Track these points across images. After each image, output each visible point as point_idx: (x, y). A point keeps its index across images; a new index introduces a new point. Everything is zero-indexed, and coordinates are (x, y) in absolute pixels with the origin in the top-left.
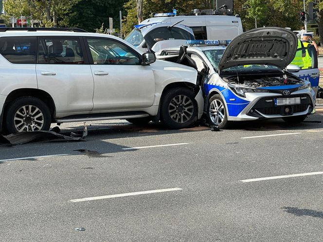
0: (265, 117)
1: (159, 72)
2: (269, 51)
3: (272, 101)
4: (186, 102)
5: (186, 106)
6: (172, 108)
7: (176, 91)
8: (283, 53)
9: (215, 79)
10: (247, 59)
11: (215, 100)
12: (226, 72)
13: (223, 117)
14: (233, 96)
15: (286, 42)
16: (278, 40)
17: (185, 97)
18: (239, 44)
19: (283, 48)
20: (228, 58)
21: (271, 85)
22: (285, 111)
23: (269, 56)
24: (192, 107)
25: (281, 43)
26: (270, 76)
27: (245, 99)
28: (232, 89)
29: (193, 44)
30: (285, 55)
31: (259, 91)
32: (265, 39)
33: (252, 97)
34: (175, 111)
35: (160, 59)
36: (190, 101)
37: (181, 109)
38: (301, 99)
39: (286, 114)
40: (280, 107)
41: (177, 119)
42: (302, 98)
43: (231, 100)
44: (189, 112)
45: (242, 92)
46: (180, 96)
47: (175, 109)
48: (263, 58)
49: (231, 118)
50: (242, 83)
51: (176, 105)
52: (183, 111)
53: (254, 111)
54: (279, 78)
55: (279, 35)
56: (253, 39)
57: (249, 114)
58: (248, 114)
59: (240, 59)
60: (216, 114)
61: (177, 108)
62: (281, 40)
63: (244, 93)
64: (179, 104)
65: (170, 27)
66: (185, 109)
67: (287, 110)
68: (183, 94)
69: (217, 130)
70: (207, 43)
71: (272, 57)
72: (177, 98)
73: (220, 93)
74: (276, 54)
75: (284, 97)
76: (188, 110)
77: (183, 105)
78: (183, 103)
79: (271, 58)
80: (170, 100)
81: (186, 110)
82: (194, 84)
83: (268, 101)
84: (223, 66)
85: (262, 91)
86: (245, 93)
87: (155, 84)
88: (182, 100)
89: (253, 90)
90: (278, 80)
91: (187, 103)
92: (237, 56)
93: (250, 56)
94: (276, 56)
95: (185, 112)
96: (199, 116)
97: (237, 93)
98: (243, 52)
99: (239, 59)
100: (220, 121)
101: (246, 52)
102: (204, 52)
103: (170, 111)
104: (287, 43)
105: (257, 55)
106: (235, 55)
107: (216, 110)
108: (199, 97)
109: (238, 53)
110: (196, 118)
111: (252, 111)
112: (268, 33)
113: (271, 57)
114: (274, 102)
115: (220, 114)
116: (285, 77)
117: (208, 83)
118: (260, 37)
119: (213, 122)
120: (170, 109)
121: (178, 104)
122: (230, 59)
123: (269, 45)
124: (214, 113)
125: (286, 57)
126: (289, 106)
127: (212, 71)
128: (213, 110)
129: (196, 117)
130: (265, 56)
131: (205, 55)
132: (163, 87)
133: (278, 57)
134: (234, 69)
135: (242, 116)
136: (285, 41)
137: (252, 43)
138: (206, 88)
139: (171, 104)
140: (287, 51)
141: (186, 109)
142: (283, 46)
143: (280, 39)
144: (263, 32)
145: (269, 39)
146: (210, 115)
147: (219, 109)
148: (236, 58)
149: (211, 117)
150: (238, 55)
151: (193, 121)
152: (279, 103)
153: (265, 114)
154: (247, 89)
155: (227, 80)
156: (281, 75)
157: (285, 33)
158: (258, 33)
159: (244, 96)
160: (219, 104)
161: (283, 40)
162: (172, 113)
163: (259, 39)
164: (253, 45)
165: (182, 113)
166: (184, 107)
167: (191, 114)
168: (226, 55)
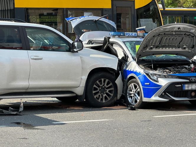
0: (174, 100)
1: (85, 58)
2: (180, 44)
3: (180, 86)
4: (107, 84)
5: (107, 88)
6: (95, 89)
7: (100, 75)
8: (191, 46)
9: (133, 66)
10: (161, 50)
11: (133, 84)
12: (143, 60)
13: (139, 98)
14: (148, 81)
15: (193, 36)
16: (187, 35)
17: (107, 80)
18: (154, 36)
19: (191, 41)
20: (144, 48)
21: (180, 72)
22: (191, 95)
23: (179, 48)
24: (112, 89)
25: (189, 37)
27: (158, 83)
28: (147, 74)
29: (115, 36)
30: (193, 47)
31: (170, 77)
32: (176, 33)
33: (163, 82)
34: (98, 92)
35: (87, 47)
36: (111, 84)
37: (103, 90)
39: (192, 97)
40: (188, 91)
41: (100, 99)
43: (146, 84)
44: (110, 93)
45: (155, 78)
46: (103, 80)
47: (98, 91)
48: (174, 50)
49: (145, 100)
50: (156, 70)
51: (99, 87)
52: (105, 92)
53: (165, 94)
54: (187, 66)
55: (188, 31)
56: (166, 33)
57: (161, 96)
59: (154, 50)
60: (133, 95)
61: (100, 90)
62: (190, 34)
63: (157, 78)
64: (102, 87)
67: (193, 94)
68: (105, 77)
69: (133, 109)
70: (127, 35)
71: (182, 48)
72: (100, 81)
73: (137, 77)
74: (185, 46)
75: (191, 82)
76: (109, 91)
77: (105, 87)
78: (105, 85)
79: (180, 50)
80: (94, 82)
81: (107, 92)
82: (114, 70)
83: (177, 86)
84: (140, 55)
85: (172, 77)
86: (159, 79)
87: (82, 68)
88: (105, 83)
89: (165, 76)
90: (186, 68)
91: (109, 85)
92: (152, 47)
93: (163, 47)
94: (185, 48)
95: (107, 94)
96: (119, 96)
97: (151, 79)
98: (157, 44)
99: (154, 49)
100: (136, 101)
101: (160, 44)
102: (124, 42)
103: (94, 92)
105: (169, 46)
106: (150, 46)
107: (132, 92)
108: (119, 81)
109: (153, 45)
110: (115, 99)
111: (163, 94)
112: (179, 28)
114: (182, 87)
115: (136, 96)
116: (192, 66)
117: (127, 69)
118: (172, 31)
119: (130, 102)
120: (94, 90)
121: (101, 86)
122: (146, 49)
123: (179, 39)
124: (131, 94)
125: (193, 49)
126: (195, 91)
127: (130, 59)
128: (131, 92)
129: (116, 97)
130: (175, 47)
131: (125, 45)
132: (89, 71)
133: (187, 49)
134: (149, 58)
135: (155, 98)
136: (193, 35)
137: (166, 36)
138: (125, 73)
139: (95, 86)
140: (194, 44)
141: (108, 90)
142: (191, 40)
143: (189, 34)
144: (174, 27)
145: (179, 33)
146: (128, 97)
147: (135, 92)
148: (151, 48)
149: (128, 98)
150: (153, 46)
151: (113, 101)
152: (187, 87)
153: (174, 96)
154: (159, 75)
155: (143, 67)
156: (189, 64)
157: (193, 29)
158: (171, 28)
159: (157, 81)
160: (135, 87)
161: (191, 34)
162: (95, 94)
163: (171, 33)
164: (166, 38)
165: (104, 94)
166: (105, 89)
167: (112, 95)
168: (143, 46)
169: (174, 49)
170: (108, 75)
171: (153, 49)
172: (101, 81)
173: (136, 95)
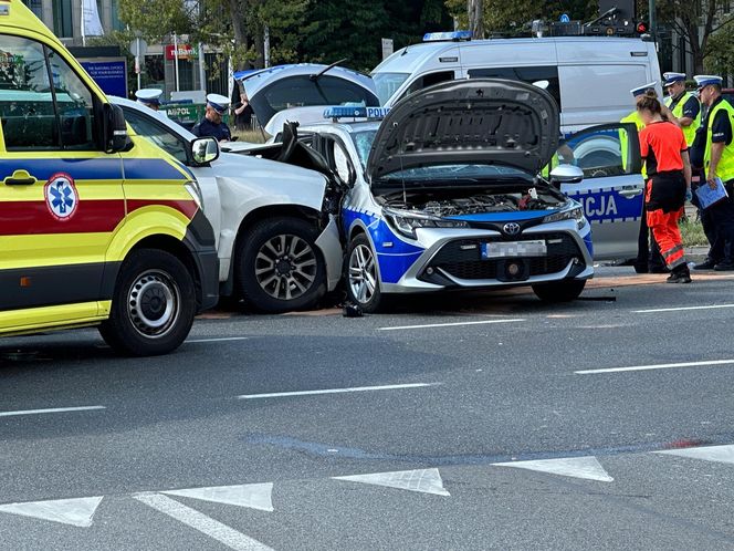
0: (458, 286)
1: (231, 182)
2: (494, 133)
3: (474, 247)
4: (296, 252)
5: (297, 261)
6: (263, 264)
7: (273, 225)
8: (532, 139)
9: (366, 202)
10: (440, 152)
11: (360, 247)
12: (391, 181)
13: (374, 283)
14: (391, 237)
15: (530, 113)
16: (509, 108)
17: (296, 239)
18: (412, 116)
19: (527, 125)
20: (389, 149)
21: (487, 212)
22: (507, 271)
23: (494, 144)
24: (312, 262)
25: (519, 115)
26: (494, 191)
27: (416, 244)
28: (390, 219)
29: (340, 117)
30: (535, 143)
31: (449, 225)
32: (476, 105)
33: (428, 239)
34: (272, 272)
36: (307, 249)
37: (285, 267)
38: (547, 244)
39: (509, 277)
40: (496, 261)
41: (277, 291)
42: (551, 242)
43: (385, 244)
44: (304, 275)
45: (409, 228)
46: (283, 237)
47: (271, 268)
48: (480, 150)
49: (386, 288)
50: (421, 208)
51: (273, 257)
52: (291, 272)
53: (436, 271)
54: (518, 195)
55: (509, 98)
56: (446, 105)
57: (422, 277)
58: (419, 278)
59: (420, 152)
60: (361, 277)
61: (276, 266)
62: (518, 108)
63: (414, 229)
64: (283, 256)
65: (314, 76)
66: (295, 268)
67: (513, 269)
68: (290, 232)
70: (373, 115)
71: (503, 146)
72: (276, 243)
73: (366, 228)
74: (511, 141)
76: (304, 269)
77: (291, 258)
78: (292, 253)
79: (499, 150)
80: (259, 246)
81: (299, 270)
82: (315, 210)
83: (465, 247)
84: (381, 169)
85: (455, 224)
86: (417, 230)
87: (223, 208)
88: (288, 245)
89: (434, 221)
90: (515, 201)
91: (301, 254)
92: (412, 144)
93: (445, 144)
94: (512, 146)
95: (295, 275)
96: (331, 283)
97: (399, 232)
98: (427, 136)
99: (420, 150)
100: (368, 295)
101: (434, 135)
103: (258, 272)
104: (533, 114)
105: (463, 142)
106: (406, 142)
107: (360, 270)
108: (327, 240)
109: (415, 138)
110: (321, 290)
111: (430, 270)
112: (480, 91)
113: (499, 148)
114: (480, 250)
115: (368, 279)
116: (533, 193)
117: (350, 208)
118: (464, 101)
119: (356, 295)
120: (260, 267)
121: (278, 254)
122: (396, 152)
123: (490, 120)
124: (358, 275)
125: (537, 148)
126: (518, 260)
127: (359, 181)
128: (356, 269)
129: (322, 285)
130: (484, 145)
131: (355, 141)
132: (242, 216)
133: (518, 148)
134: (413, 174)
135: (409, 282)
136: (528, 110)
137: (447, 115)
139: (260, 255)
140: (537, 133)
141: (299, 266)
142: (526, 121)
143: (515, 106)
145: (486, 105)
146: (351, 282)
147: (366, 267)
148: (410, 149)
149: (352, 286)
150: (416, 141)
151: (315, 294)
152: (494, 251)
153: (459, 276)
154: (419, 220)
155: (384, 201)
156: (523, 186)
157: (523, 93)
158: (455, 91)
159: (414, 237)
160: (366, 254)
161: (521, 107)
162: (264, 276)
163: (462, 105)
164: (449, 118)
165: (289, 277)
166: (292, 263)
167: (311, 278)
168: (384, 143)
169: (480, 148)
170: (296, 224)
171: (416, 149)
172: (279, 241)
173: (368, 275)
